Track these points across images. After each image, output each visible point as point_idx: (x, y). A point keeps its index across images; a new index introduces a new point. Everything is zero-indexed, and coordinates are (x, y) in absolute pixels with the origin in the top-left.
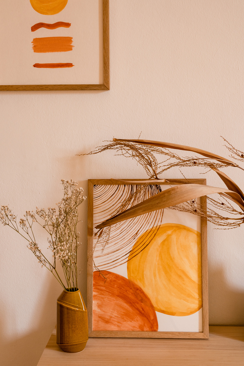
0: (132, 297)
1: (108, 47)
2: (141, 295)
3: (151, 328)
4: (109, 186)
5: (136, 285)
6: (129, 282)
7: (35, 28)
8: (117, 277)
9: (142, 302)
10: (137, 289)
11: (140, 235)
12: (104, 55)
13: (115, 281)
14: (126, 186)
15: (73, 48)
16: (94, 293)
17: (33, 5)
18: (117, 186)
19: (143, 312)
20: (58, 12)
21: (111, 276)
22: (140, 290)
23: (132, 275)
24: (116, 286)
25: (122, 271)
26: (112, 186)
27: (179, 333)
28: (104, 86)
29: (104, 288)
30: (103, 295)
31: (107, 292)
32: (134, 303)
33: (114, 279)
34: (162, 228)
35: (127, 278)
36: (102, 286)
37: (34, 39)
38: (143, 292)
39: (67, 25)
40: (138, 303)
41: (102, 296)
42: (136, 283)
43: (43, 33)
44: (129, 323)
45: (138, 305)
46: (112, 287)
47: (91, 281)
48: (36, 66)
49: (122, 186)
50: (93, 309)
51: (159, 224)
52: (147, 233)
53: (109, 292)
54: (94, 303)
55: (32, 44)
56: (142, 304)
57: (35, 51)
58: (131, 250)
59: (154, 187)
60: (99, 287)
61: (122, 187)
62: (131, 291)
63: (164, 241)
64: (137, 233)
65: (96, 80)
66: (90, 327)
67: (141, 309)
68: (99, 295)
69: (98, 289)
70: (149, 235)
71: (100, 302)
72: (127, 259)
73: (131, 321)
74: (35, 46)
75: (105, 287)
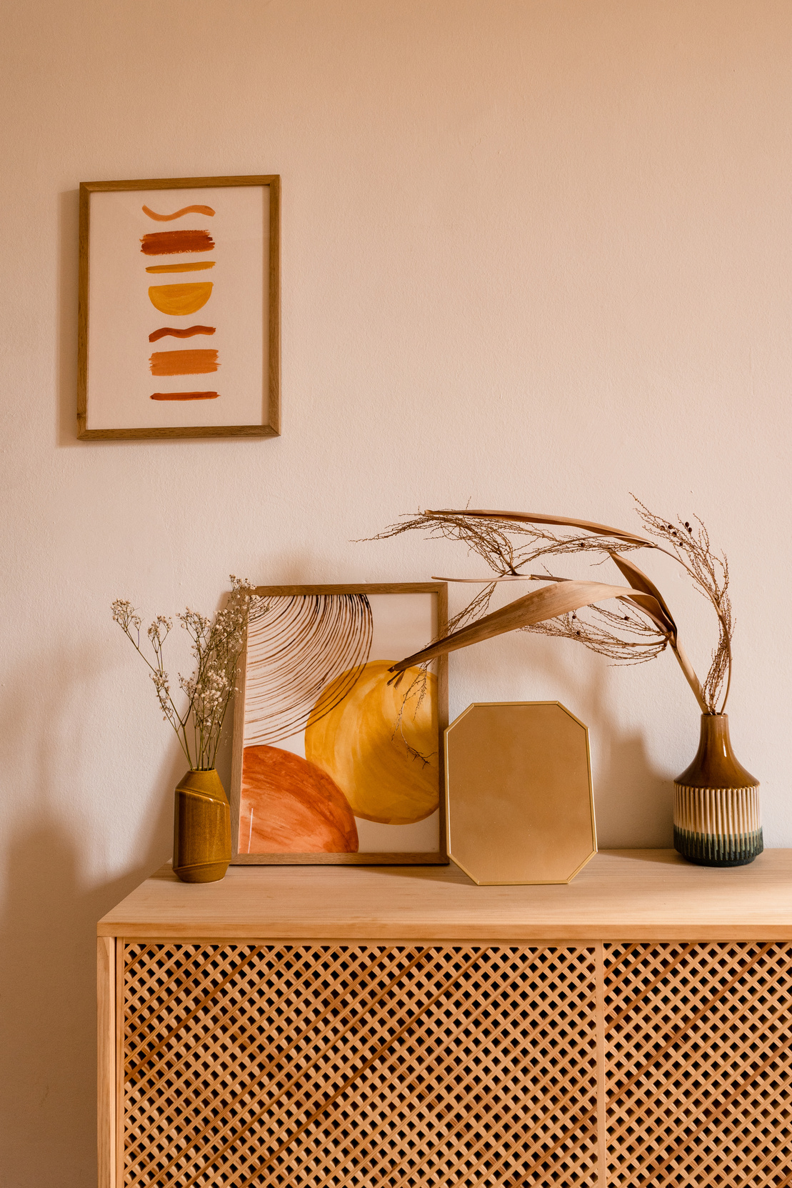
0: (312, 791)
1: (278, 364)
2: (329, 787)
3: (346, 846)
4: (278, 598)
5: (321, 770)
6: (308, 765)
7: (155, 336)
8: (287, 756)
9: (330, 800)
10: (322, 778)
11: (329, 680)
12: (270, 378)
13: (282, 763)
14: (307, 597)
15: (219, 368)
16: (243, 786)
17: (153, 301)
18: (291, 598)
19: (331, 818)
20: (195, 311)
21: (276, 755)
22: (327, 780)
23: (313, 752)
24: (283, 772)
25: (296, 746)
26: (282, 598)
27: (396, 854)
28: (269, 429)
29: (262, 777)
30: (260, 788)
31: (268, 783)
32: (315, 802)
33: (281, 760)
34: (368, 668)
35: (304, 757)
36: (259, 773)
37: (153, 355)
38: (332, 783)
39: (210, 330)
40: (322, 803)
41: (259, 791)
42: (320, 766)
43: (169, 344)
44: (306, 838)
45: (322, 806)
46: (276, 775)
47: (240, 764)
48: (156, 397)
49: (299, 597)
50: (241, 814)
51: (364, 663)
52: (342, 679)
53: (271, 784)
54: (243, 804)
55: (150, 362)
56: (330, 803)
57: (154, 374)
58: (312, 708)
59: (356, 599)
60: (253, 775)
61: (300, 599)
62: (311, 780)
63: (373, 691)
64: (323, 679)
65: (255, 417)
66: (236, 848)
67: (328, 814)
68: (252, 790)
69: (252, 778)
70: (346, 681)
71: (253, 802)
72: (305, 725)
73: (309, 836)
74: (154, 366)
75: (263, 774)
